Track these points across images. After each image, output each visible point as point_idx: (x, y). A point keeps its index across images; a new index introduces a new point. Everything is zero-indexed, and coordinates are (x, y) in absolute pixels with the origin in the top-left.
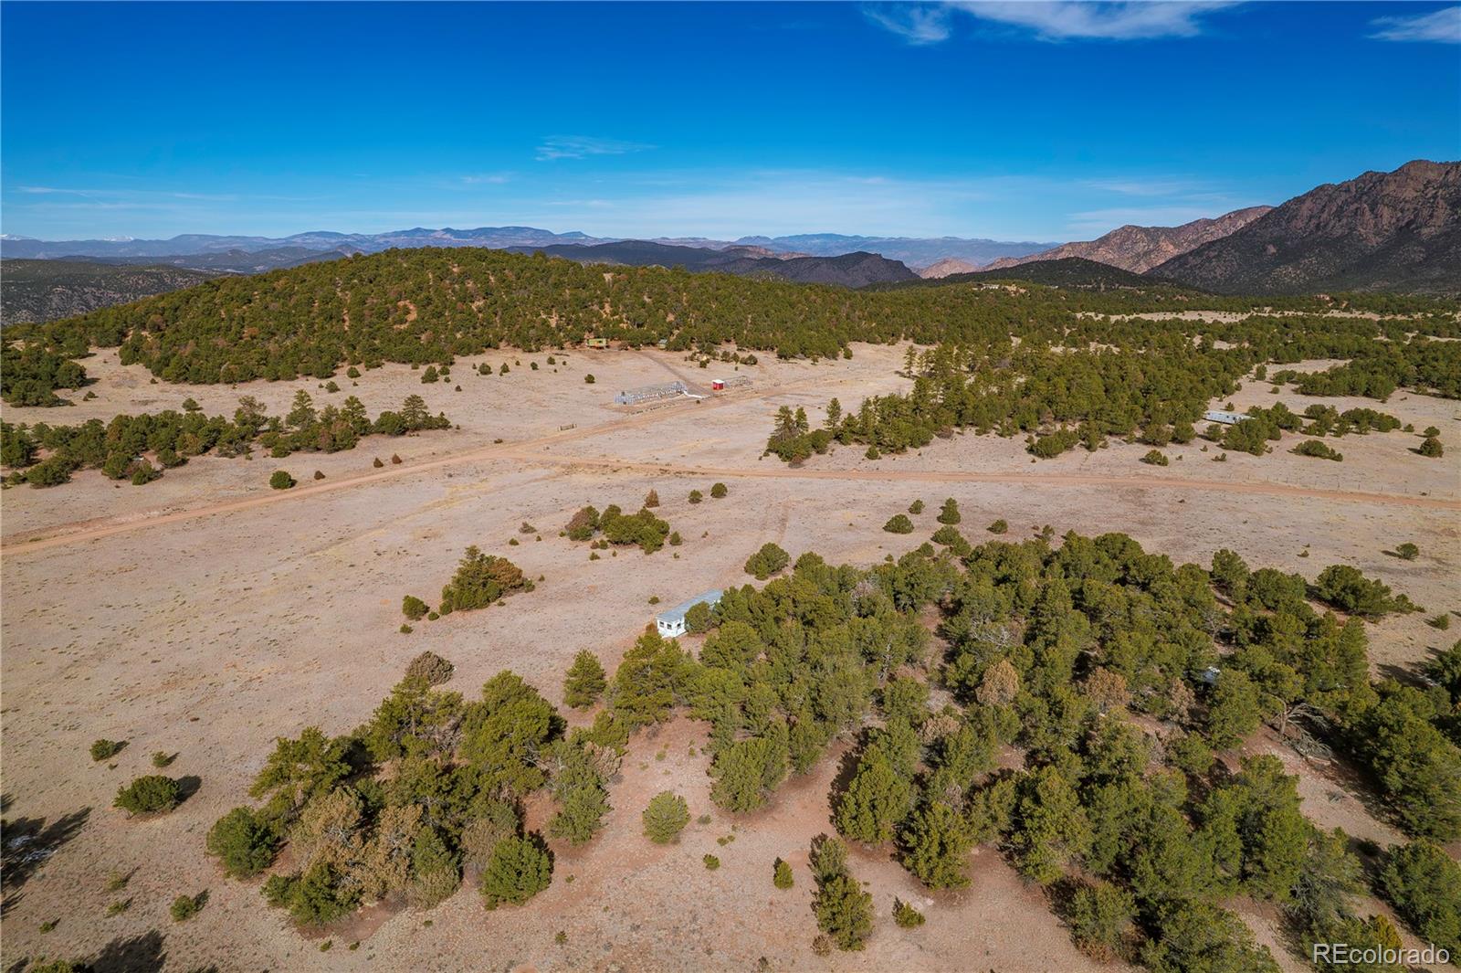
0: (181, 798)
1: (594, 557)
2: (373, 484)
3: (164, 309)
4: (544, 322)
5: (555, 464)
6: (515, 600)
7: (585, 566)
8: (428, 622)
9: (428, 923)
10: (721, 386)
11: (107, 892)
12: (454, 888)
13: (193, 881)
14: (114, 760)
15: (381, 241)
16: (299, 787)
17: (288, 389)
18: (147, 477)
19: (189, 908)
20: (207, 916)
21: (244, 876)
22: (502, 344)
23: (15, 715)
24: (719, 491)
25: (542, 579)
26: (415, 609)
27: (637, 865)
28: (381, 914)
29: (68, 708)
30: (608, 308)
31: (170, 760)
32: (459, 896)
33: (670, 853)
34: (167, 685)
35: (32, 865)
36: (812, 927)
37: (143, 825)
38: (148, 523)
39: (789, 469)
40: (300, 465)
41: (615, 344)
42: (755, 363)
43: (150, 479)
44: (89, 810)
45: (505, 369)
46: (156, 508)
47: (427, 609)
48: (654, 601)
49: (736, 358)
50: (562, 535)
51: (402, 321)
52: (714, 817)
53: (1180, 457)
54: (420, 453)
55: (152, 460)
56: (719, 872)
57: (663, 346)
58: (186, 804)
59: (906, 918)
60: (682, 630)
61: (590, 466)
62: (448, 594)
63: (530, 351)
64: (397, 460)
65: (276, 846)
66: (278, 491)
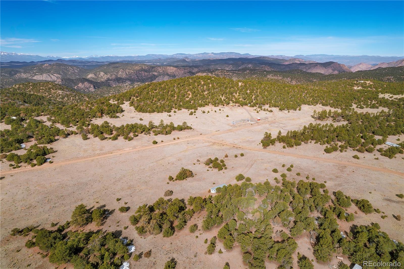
0: (127, 210)
1: (208, 170)
2: (172, 144)
3: (139, 92)
4: (221, 99)
5: (211, 142)
6: (189, 179)
7: (205, 172)
8: (172, 182)
9: (155, 237)
10: (259, 120)
11: (116, 223)
12: (160, 233)
13: (127, 224)
14: (119, 201)
15: (195, 56)
16: (142, 213)
17: (161, 115)
18: (131, 139)
19: (126, 228)
20: (128, 230)
21: (133, 225)
22: (210, 104)
23: (107, 190)
24: (242, 155)
25: (196, 174)
26: (171, 178)
27: (186, 235)
28: (149, 235)
29: (114, 190)
30: (238, 94)
31: (127, 203)
32: (160, 234)
33: (192, 234)
34: (128, 188)
35: (108, 217)
36: (206, 250)
37: (122, 214)
38: (130, 151)
39: (263, 149)
40: (159, 138)
41: (237, 105)
42: (272, 112)
43: (131, 140)
44: (115, 209)
45: (209, 112)
46: (131, 147)
47: (173, 178)
48: (214, 184)
49: (267, 110)
50: (204, 163)
51: (188, 97)
52: (201, 230)
53: (364, 157)
54: (183, 136)
55: (131, 135)
56: (198, 239)
57: (249, 106)
58: (128, 212)
59: (220, 252)
60: (215, 192)
61: (218, 143)
62: (177, 176)
63: (216, 106)
64: (178, 138)
65: (138, 221)
66: (154, 145)
